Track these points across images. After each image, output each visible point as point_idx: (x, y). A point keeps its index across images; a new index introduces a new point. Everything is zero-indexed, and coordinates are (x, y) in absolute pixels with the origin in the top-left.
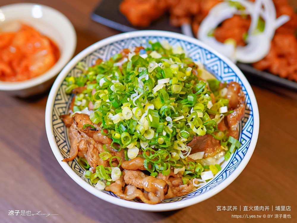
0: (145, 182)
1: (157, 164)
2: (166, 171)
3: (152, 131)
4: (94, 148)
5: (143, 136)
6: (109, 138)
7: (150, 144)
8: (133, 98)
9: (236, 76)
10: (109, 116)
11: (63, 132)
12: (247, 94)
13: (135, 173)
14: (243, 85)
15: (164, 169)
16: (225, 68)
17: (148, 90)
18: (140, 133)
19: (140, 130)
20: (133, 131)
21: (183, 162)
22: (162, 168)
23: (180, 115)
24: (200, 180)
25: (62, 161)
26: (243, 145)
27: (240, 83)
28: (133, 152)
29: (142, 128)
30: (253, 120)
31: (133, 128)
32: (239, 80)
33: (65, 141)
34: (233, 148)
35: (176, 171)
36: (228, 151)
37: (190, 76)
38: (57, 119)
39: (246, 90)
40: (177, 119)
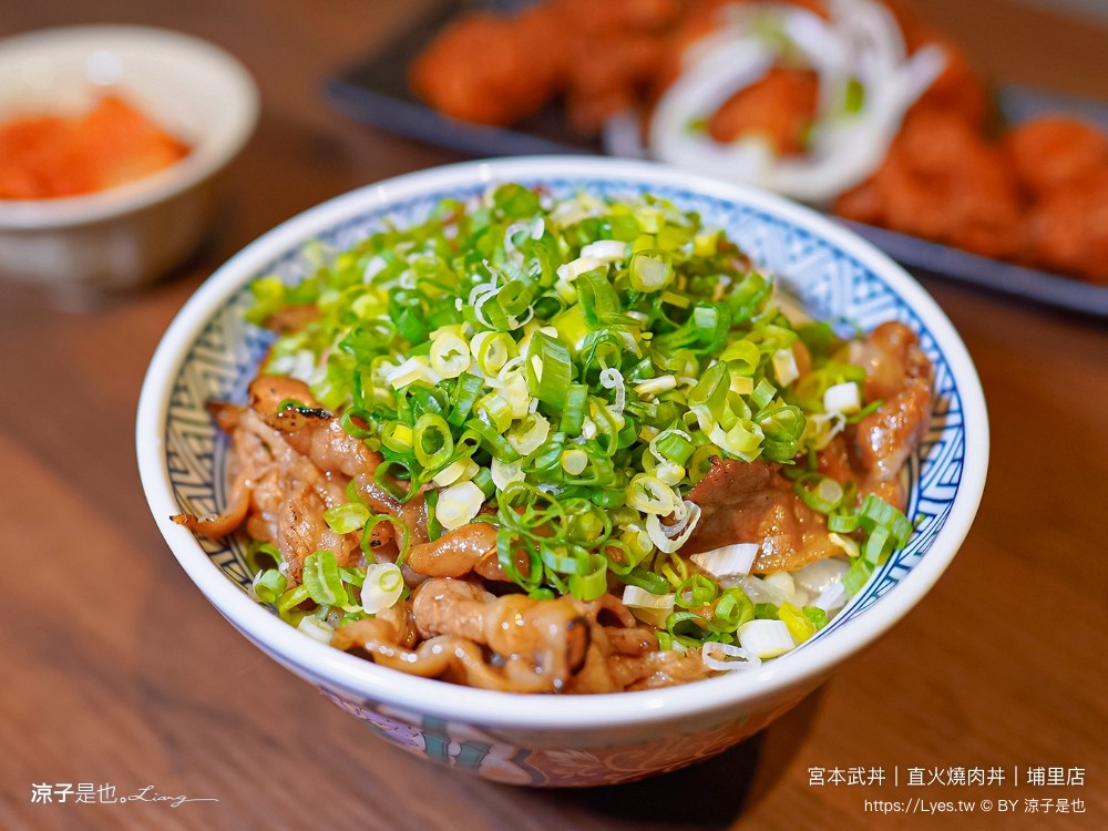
0: (495, 618)
1: (548, 545)
2: (588, 578)
3: (543, 424)
4: (311, 490)
5: (501, 437)
6: (369, 448)
7: (528, 471)
8: (477, 298)
9: (900, 302)
10: (378, 370)
11: (210, 456)
12: (942, 359)
13: (462, 588)
14: (924, 330)
15: (577, 569)
16: (857, 281)
17: (538, 273)
18: (493, 423)
19: (491, 412)
20: (465, 415)
21: (664, 576)
22: (568, 566)
23: (657, 372)
24: (735, 651)
25: (171, 518)
26: (921, 533)
27: (915, 326)
28: (458, 504)
29: (502, 404)
30: (963, 439)
31: (465, 401)
32: (912, 314)
33: (209, 485)
34: (877, 540)
35: (632, 596)
36: (857, 559)
37: (712, 260)
38: (192, 407)
39: (936, 346)
40: (648, 386)
